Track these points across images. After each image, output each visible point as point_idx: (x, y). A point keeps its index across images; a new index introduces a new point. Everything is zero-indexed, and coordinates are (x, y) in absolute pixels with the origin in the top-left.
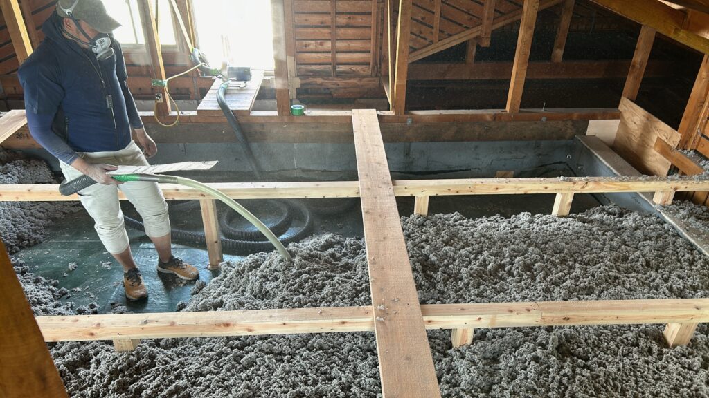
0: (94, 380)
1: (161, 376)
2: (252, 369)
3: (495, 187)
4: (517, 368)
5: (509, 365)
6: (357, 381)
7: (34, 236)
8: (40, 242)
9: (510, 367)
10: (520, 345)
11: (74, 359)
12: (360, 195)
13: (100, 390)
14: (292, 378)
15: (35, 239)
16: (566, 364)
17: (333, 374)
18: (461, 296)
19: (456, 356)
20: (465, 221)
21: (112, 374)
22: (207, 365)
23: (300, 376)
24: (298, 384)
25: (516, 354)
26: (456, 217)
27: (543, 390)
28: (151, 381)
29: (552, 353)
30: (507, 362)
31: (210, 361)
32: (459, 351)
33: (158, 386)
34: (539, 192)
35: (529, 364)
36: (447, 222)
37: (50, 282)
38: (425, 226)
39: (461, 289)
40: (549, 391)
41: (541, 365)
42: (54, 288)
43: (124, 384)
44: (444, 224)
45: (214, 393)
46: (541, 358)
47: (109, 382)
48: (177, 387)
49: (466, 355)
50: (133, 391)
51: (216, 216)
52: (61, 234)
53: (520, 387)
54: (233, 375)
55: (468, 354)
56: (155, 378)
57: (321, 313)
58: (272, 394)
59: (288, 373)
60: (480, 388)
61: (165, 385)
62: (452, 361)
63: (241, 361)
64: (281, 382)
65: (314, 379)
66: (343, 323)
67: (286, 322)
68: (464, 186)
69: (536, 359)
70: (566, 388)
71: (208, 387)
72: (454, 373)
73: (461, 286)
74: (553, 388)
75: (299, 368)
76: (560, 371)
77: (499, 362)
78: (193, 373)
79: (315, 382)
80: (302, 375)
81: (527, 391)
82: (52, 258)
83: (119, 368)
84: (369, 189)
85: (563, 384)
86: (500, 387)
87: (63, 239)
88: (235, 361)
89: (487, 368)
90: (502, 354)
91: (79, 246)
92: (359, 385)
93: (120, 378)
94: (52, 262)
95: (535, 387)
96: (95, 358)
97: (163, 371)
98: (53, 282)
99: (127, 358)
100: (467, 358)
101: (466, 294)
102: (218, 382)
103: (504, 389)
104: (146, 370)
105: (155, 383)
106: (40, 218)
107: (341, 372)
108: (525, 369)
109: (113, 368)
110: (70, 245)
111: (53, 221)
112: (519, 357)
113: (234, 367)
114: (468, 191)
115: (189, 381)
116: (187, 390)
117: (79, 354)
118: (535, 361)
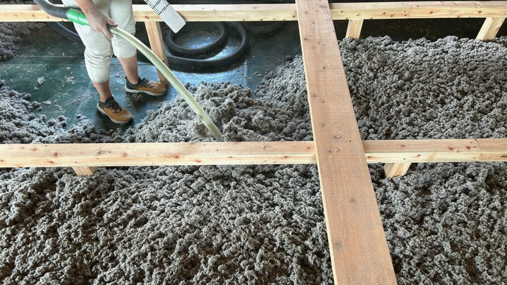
0: (60, 203)
1: (119, 200)
2: (202, 193)
3: (431, 11)
4: (447, 200)
5: (441, 197)
6: (297, 208)
7: (5, 51)
8: (12, 57)
9: (442, 199)
10: (450, 175)
11: (40, 181)
12: (298, 19)
13: (66, 213)
14: (239, 205)
15: (7, 54)
16: (495, 197)
17: (276, 201)
18: (393, 124)
19: (391, 187)
20: (395, 45)
21: (75, 198)
22: (161, 188)
23: (246, 202)
24: (244, 209)
25: (446, 185)
26: (387, 41)
27: (473, 223)
28: (111, 205)
29: (481, 186)
30: (438, 194)
31: (164, 185)
32: (392, 181)
33: (117, 210)
34: (472, 17)
35: (459, 196)
36: (378, 47)
37: (24, 95)
38: (357, 50)
39: (393, 116)
40: (478, 223)
41: (471, 197)
42: (27, 102)
43: (87, 207)
44: (376, 48)
45: (168, 217)
46: (470, 191)
47: (73, 205)
48: (134, 211)
49: (400, 186)
50: (95, 213)
51: (162, 38)
52: (29, 49)
53: (452, 220)
54: (185, 200)
55: (402, 186)
56: (114, 201)
57: (265, 148)
58: (221, 219)
59: (234, 199)
60: (413, 219)
61: (123, 209)
62: (386, 191)
63: (192, 186)
64: (229, 208)
65: (258, 205)
66: (286, 157)
67: (232, 156)
68: (400, 10)
69: (466, 191)
70: (495, 221)
71: (163, 211)
72: (388, 203)
73: (393, 114)
74: (483, 221)
75: (244, 194)
76: (490, 204)
77: (431, 194)
78: (148, 198)
79: (260, 208)
80: (248, 201)
81: (458, 224)
82: (24, 72)
83: (80, 192)
84: (306, 13)
85: (492, 218)
86: (432, 219)
87: (31, 55)
88: (186, 185)
89: (420, 199)
90: (432, 184)
91: (46, 62)
92: (300, 213)
93: (83, 202)
94: (24, 77)
95: (466, 220)
96: (59, 180)
97: (121, 195)
98: (26, 96)
99: (88, 183)
100: (400, 188)
101: (397, 122)
102: (171, 207)
103: (437, 221)
104: (106, 193)
105: (114, 207)
106: (9, 35)
107: (283, 199)
108: (455, 200)
109: (76, 192)
110: (37, 60)
111: (21, 37)
112: (449, 189)
113: (185, 192)
114: (402, 15)
115: (145, 205)
116: (143, 214)
117: (44, 177)
118: (465, 193)
